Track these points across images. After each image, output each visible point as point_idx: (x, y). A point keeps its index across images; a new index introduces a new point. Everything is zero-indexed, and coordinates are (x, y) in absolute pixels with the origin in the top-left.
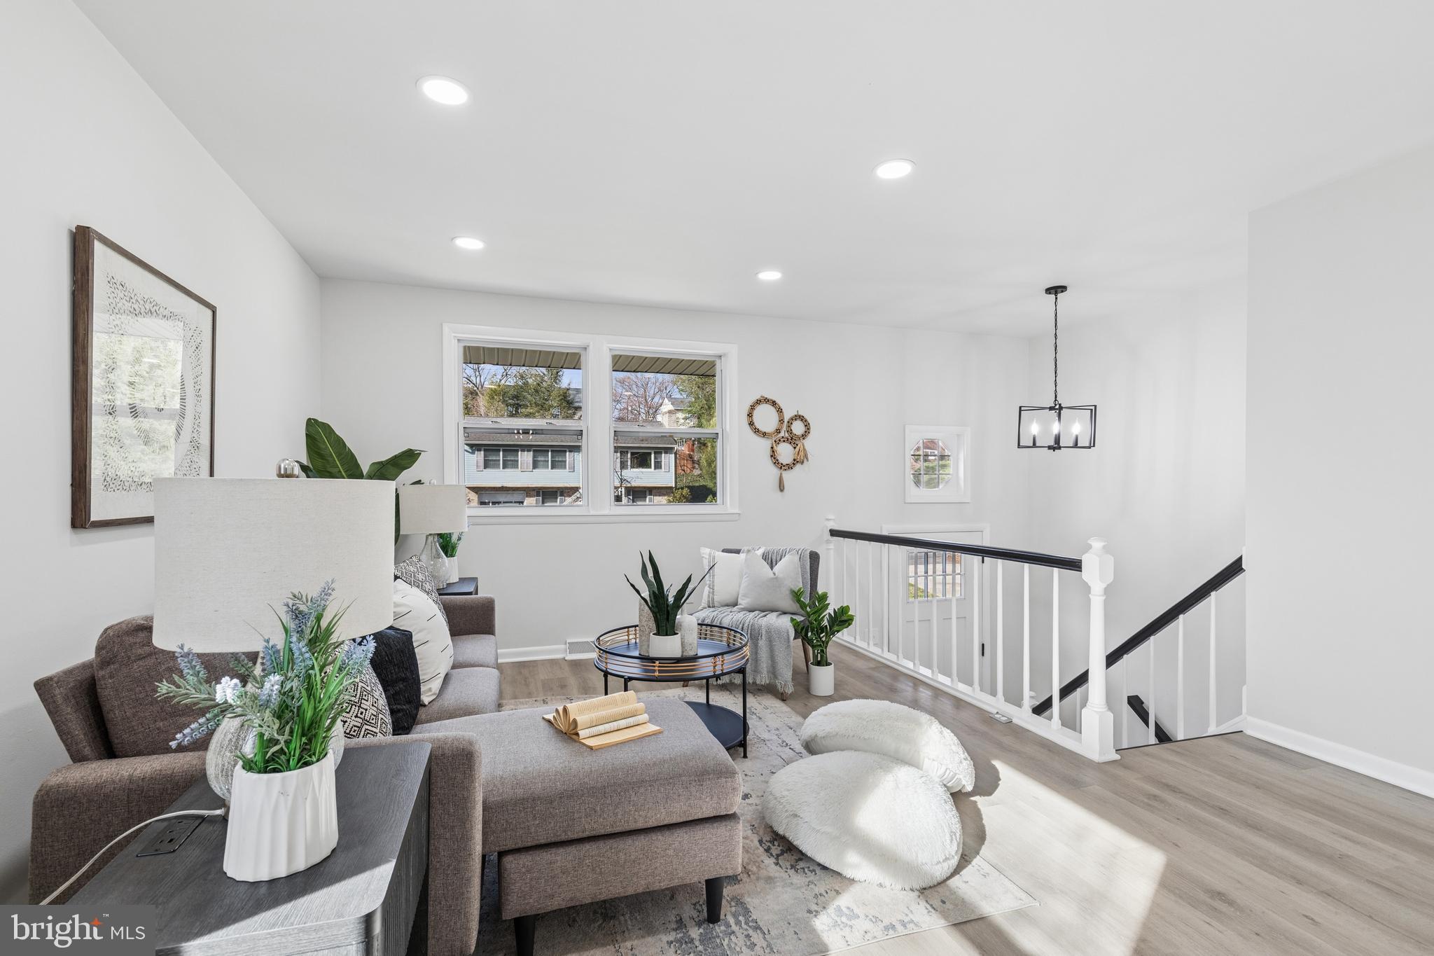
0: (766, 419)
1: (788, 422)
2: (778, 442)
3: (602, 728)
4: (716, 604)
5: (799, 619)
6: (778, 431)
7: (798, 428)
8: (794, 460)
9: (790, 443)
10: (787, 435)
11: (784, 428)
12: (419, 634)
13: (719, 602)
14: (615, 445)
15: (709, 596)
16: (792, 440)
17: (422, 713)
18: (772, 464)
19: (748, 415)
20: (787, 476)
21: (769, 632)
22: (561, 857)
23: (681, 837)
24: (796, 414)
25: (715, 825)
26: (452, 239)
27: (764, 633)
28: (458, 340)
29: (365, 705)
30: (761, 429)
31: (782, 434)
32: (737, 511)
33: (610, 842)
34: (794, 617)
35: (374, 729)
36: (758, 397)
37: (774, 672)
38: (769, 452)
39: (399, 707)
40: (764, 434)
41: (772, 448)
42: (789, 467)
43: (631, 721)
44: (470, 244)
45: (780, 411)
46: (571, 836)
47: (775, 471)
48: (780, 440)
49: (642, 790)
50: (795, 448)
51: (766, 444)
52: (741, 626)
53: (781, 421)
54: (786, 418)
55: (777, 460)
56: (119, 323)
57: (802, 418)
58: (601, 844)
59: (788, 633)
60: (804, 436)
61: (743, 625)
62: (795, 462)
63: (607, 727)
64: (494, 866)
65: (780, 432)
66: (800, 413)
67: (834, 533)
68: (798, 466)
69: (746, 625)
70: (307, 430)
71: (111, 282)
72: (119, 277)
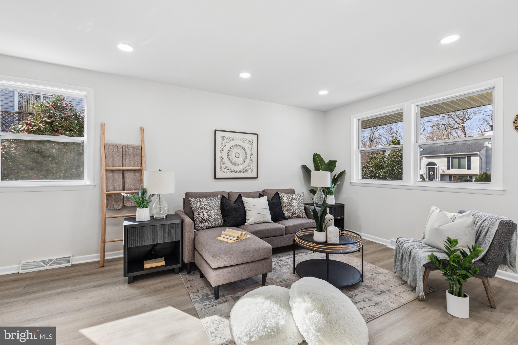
37: (415, 281)
56: (224, 144)
70: (313, 157)
71: (222, 137)
72: (224, 136)
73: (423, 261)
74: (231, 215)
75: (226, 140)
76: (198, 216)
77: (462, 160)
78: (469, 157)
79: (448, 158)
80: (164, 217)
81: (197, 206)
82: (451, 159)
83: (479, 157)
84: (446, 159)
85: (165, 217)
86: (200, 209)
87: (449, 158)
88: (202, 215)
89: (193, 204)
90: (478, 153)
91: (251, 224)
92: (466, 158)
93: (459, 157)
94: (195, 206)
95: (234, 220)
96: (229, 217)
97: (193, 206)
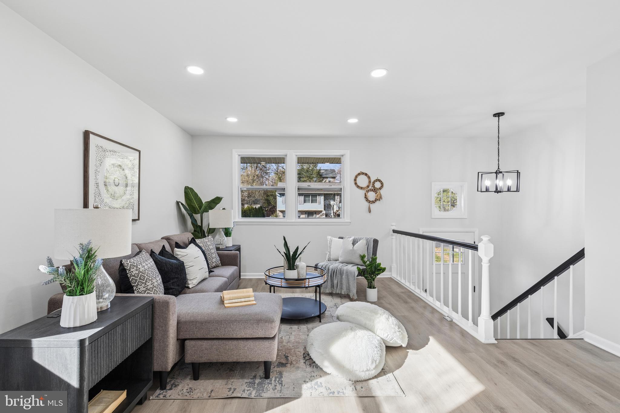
0: (363, 181)
1: (373, 183)
2: (368, 191)
3: (234, 301)
4: (331, 260)
5: (361, 267)
6: (368, 186)
7: (378, 185)
8: (376, 199)
9: (374, 192)
10: (372, 188)
11: (371, 185)
12: (190, 263)
13: (333, 259)
14: (299, 193)
15: (328, 256)
16: (375, 190)
17: (187, 290)
18: (366, 201)
19: (354, 180)
20: (372, 206)
21: (347, 272)
22: (205, 343)
23: (251, 343)
24: (377, 179)
25: (264, 341)
26: (226, 118)
27: (345, 272)
28: (239, 155)
29: (147, 284)
30: (363, 187)
31: (370, 188)
32: (349, 221)
33: (224, 341)
34: (359, 267)
35: (151, 292)
36: (359, 172)
37: (349, 289)
38: (364, 196)
39: (174, 287)
40: (362, 188)
41: (365, 194)
42: (373, 202)
43: (247, 299)
44: (232, 120)
45: (369, 177)
46: (209, 337)
47: (367, 204)
48: (369, 191)
49: (235, 323)
50: (376, 194)
51: (363, 192)
52: (336, 269)
53: (370, 182)
54: (372, 181)
55: (368, 199)
56: (100, 159)
57: (379, 181)
58: (220, 341)
59: (355, 273)
60: (380, 188)
61: (337, 268)
62: (376, 200)
63: (236, 300)
64: (182, 343)
65: (369, 187)
66: (378, 178)
67: (395, 231)
68: (378, 202)
69: (338, 269)
70: (185, 190)
71: (97, 146)
72: (100, 145)
74: (177, 278)
75: (102, 152)
76: (145, 289)
80: (108, 305)
81: (141, 272)
85: (109, 306)
86: (147, 275)
88: (152, 286)
89: (132, 270)
91: (196, 284)
94: (137, 272)
95: (182, 284)
96: (173, 282)
97: (133, 274)
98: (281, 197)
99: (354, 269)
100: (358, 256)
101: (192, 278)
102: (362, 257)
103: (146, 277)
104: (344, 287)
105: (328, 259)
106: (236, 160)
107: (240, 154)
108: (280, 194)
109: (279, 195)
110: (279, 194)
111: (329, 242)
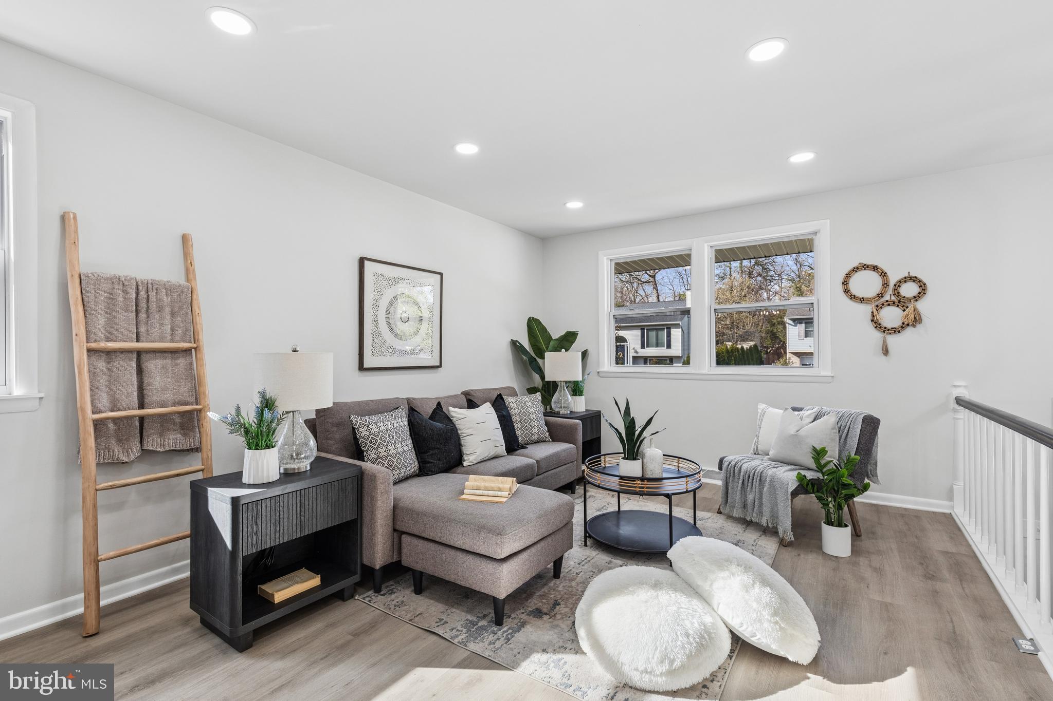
0: (865, 285)
1: (895, 285)
2: (879, 308)
3: (478, 492)
4: (760, 452)
5: (810, 475)
6: (880, 295)
7: (909, 290)
8: (903, 323)
9: (898, 306)
10: (893, 298)
11: (890, 291)
12: (470, 430)
13: (762, 451)
15: (755, 445)
16: (901, 302)
17: (459, 469)
18: (874, 329)
19: (843, 283)
20: (893, 341)
21: (772, 481)
23: (470, 559)
24: (906, 275)
27: (768, 480)
28: (611, 260)
30: (865, 296)
31: (887, 297)
32: (829, 374)
33: (441, 547)
34: (803, 472)
36: (856, 264)
37: (774, 516)
38: (869, 317)
39: (433, 461)
40: (862, 300)
41: (872, 312)
42: (896, 331)
43: (497, 493)
44: (575, 205)
45: (883, 274)
46: (424, 535)
47: (878, 335)
48: (883, 304)
50: (904, 310)
51: (867, 309)
52: (753, 471)
53: (885, 285)
54: (892, 283)
55: (880, 324)
56: (380, 290)
57: (914, 279)
59: (788, 484)
60: (916, 298)
61: (755, 471)
62: (904, 326)
63: (481, 492)
64: (398, 535)
65: (882, 297)
66: (911, 274)
67: (960, 401)
68: (909, 331)
69: (757, 471)
70: (527, 323)
71: (375, 275)
72: (379, 272)
73: (790, 485)
74: (438, 449)
75: (383, 281)
76: (376, 457)
77: (660, 333)
78: (669, 329)
79: (642, 330)
80: (306, 467)
81: (373, 434)
82: (646, 331)
83: (681, 329)
84: (639, 332)
85: (308, 468)
86: (381, 439)
87: (644, 329)
88: (386, 454)
89: (361, 430)
90: (680, 322)
91: (475, 462)
92: (666, 330)
93: (656, 329)
94: (367, 433)
95: (446, 458)
96: (433, 454)
97: (363, 435)
98: (795, 326)
99: (788, 477)
100: (810, 450)
101: (468, 453)
102: (818, 454)
103: (379, 441)
104: (766, 510)
105: (754, 449)
106: (606, 270)
107: (611, 257)
108: (794, 320)
109: (790, 322)
110: (791, 319)
111: (759, 414)
